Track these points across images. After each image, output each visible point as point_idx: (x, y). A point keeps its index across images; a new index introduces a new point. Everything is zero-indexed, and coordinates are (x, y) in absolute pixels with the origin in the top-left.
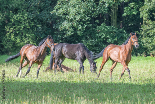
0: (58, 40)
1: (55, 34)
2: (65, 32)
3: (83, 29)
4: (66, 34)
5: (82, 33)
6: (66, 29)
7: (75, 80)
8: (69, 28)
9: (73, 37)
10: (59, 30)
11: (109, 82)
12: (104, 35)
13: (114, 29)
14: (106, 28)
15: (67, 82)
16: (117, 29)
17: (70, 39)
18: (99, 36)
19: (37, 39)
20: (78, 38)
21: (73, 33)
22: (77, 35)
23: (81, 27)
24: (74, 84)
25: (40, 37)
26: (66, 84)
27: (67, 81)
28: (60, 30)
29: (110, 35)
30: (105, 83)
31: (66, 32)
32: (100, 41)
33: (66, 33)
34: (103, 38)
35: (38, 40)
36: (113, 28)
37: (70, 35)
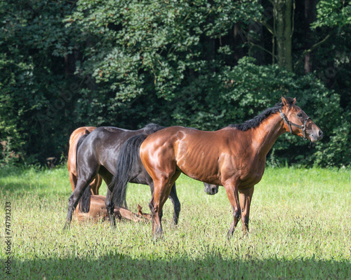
0: (92, 117)
1: (80, 96)
2: (113, 87)
3: (176, 76)
4: (118, 94)
5: (175, 91)
6: (118, 77)
7: (149, 252)
8: (129, 73)
9: (143, 103)
10: (95, 79)
11: (266, 256)
12: (249, 96)
13: (284, 75)
14: (256, 72)
15: (122, 257)
16: (294, 75)
17: (133, 111)
18: (232, 100)
19: (20, 112)
20: (158, 106)
21: (141, 90)
22: (157, 96)
23: (167, 70)
24: (147, 265)
25: (28, 106)
26: (118, 262)
27: (124, 253)
28: (98, 82)
29: (269, 97)
30: (253, 262)
31: (118, 86)
32: (234, 117)
33: (118, 90)
34: (247, 107)
35: (21, 116)
36: (277, 72)
37: (132, 99)
